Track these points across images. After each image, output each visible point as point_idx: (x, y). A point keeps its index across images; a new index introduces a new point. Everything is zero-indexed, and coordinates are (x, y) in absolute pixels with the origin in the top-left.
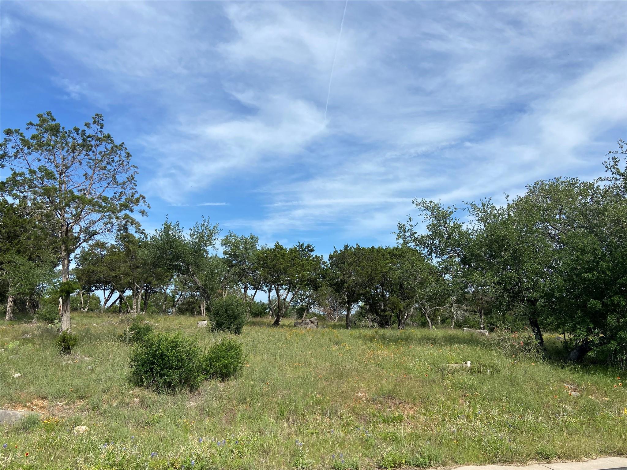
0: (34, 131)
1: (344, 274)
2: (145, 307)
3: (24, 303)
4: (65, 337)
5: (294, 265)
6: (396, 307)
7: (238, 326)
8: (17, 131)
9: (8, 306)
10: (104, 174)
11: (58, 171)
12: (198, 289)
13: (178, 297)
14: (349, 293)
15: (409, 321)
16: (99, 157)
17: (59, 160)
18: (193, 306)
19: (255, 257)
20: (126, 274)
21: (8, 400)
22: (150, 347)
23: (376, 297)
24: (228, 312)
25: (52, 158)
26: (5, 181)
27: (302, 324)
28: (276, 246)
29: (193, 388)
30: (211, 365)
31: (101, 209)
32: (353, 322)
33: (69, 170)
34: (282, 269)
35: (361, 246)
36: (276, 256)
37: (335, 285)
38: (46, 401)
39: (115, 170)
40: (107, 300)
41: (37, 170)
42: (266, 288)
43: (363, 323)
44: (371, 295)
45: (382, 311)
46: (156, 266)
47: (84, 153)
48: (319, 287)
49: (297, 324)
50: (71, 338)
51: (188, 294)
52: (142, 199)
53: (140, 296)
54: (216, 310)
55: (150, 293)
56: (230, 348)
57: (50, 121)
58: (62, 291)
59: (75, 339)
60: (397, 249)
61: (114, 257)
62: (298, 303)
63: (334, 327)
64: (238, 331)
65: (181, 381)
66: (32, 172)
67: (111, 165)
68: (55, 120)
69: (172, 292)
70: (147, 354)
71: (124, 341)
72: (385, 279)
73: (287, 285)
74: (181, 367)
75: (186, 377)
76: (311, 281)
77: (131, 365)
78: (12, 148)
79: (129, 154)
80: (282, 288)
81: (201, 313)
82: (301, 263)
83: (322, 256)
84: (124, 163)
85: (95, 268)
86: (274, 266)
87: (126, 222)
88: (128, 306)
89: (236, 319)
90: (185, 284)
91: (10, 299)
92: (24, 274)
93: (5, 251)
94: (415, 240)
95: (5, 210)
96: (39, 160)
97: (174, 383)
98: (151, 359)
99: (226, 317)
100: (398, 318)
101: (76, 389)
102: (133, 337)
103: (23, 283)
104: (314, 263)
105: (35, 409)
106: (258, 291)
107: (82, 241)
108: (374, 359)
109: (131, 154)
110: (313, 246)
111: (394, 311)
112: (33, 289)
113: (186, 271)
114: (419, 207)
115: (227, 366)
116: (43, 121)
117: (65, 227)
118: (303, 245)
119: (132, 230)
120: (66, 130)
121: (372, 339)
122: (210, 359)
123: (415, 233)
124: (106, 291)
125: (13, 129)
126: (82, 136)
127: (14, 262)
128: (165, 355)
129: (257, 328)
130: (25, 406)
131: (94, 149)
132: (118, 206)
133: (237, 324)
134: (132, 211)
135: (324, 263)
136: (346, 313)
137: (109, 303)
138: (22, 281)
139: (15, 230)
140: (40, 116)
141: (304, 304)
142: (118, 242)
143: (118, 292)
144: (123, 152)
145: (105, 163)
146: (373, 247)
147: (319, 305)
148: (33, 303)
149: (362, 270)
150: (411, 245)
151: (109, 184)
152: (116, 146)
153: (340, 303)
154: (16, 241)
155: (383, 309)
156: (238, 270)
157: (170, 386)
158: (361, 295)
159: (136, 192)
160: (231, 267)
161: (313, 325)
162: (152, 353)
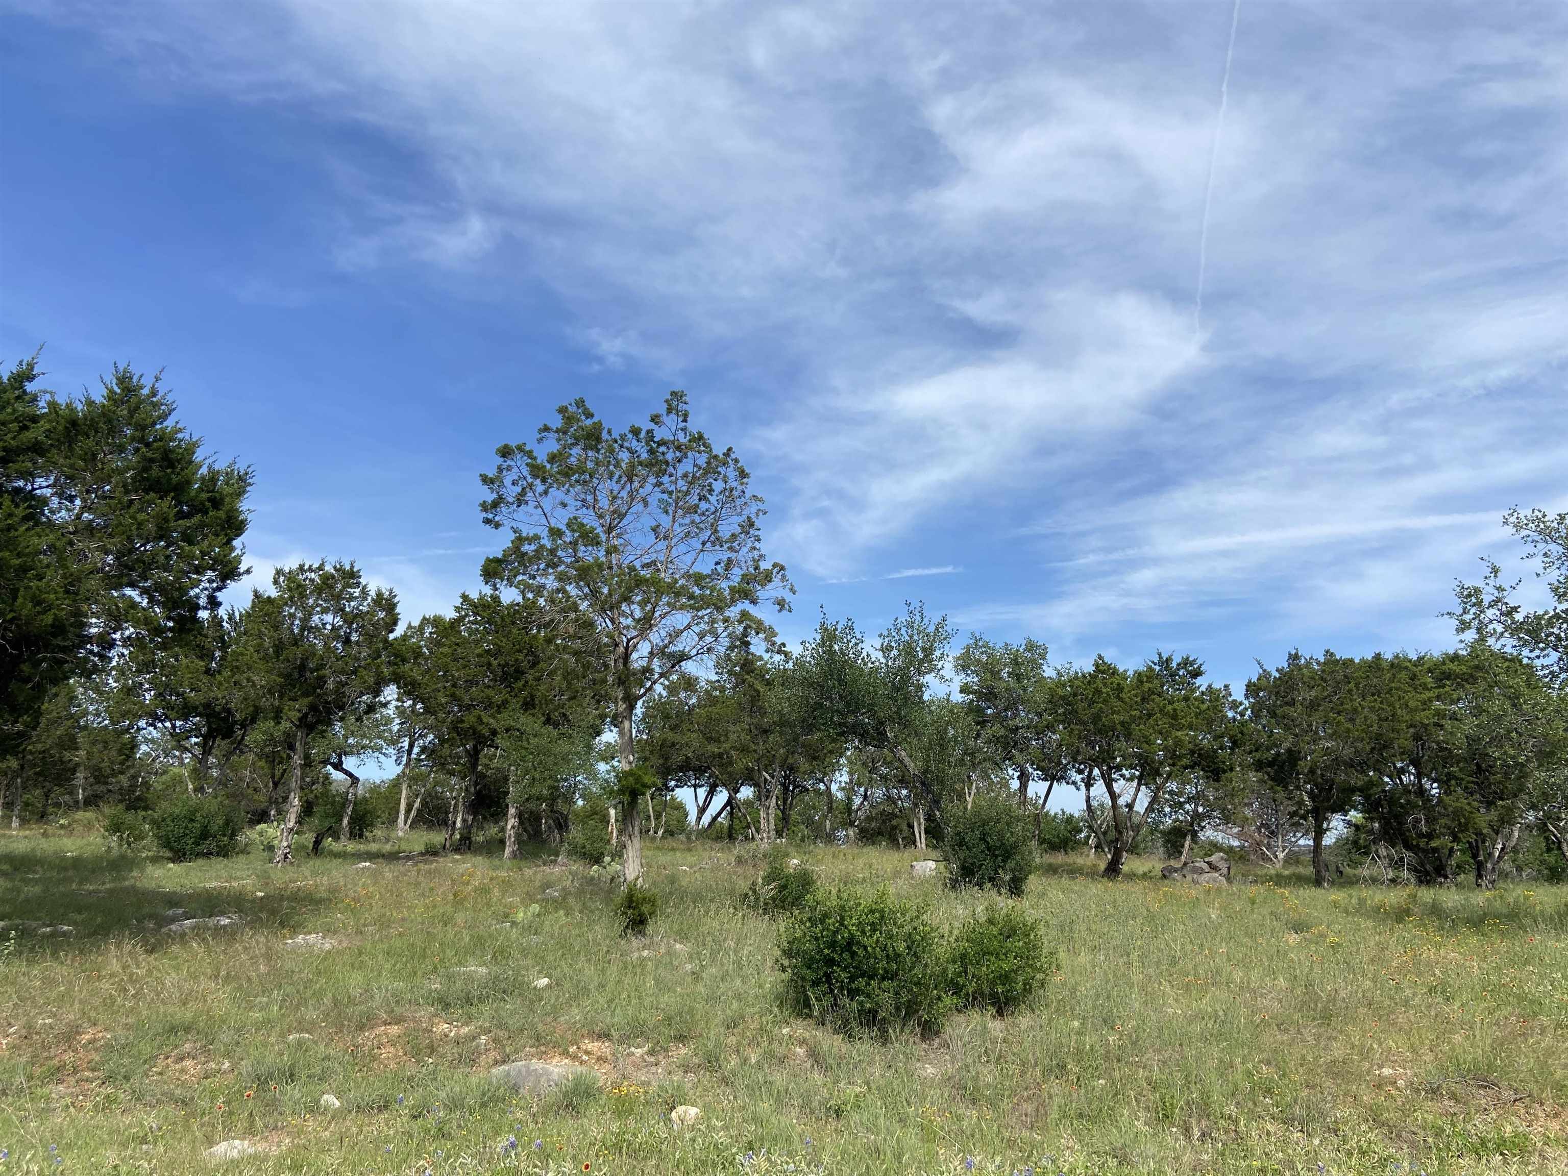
0: (552, 445)
1: (1297, 736)
2: (784, 825)
3: (538, 819)
4: (632, 896)
5: (1150, 715)
6: (1466, 824)
7: (1014, 876)
8: (520, 448)
9: (509, 827)
10: (693, 522)
11: (603, 526)
12: (903, 782)
13: (857, 801)
14: (1316, 785)
15: (1506, 866)
16: (682, 485)
17: (604, 503)
18: (894, 822)
19: (1041, 698)
20: (744, 750)
21: (531, 1038)
22: (822, 922)
23: (1400, 798)
24: (989, 839)
25: (590, 498)
26: (500, 556)
27: (1185, 872)
28: (1097, 665)
29: (929, 1030)
30: (966, 973)
31: (692, 602)
32: (1332, 868)
33: (625, 521)
34: (1118, 727)
35: (1341, 654)
36: (1098, 692)
37: (1271, 764)
38: (607, 1044)
39: (716, 511)
40: (702, 811)
41: (564, 528)
42: (1077, 778)
43: (1365, 872)
44: (1384, 791)
45: (1421, 835)
46: (810, 729)
47: (652, 480)
48: (1224, 772)
49: (1170, 872)
50: (644, 899)
51: (878, 793)
52: (778, 573)
53: (774, 801)
54: (958, 834)
55: (793, 791)
56: (1011, 931)
57: (583, 417)
58: (621, 791)
59: (652, 902)
60: (1455, 658)
61: (715, 710)
62: (1165, 815)
63: (1279, 880)
64: (1016, 888)
65: (898, 1009)
66: (555, 533)
67: (707, 500)
68: (592, 416)
69: (843, 789)
70: (817, 939)
71: (754, 907)
72: (1423, 745)
73: (1135, 768)
74: (896, 974)
75: (909, 1001)
76: (1200, 755)
77: (782, 964)
78: (513, 484)
79: (743, 471)
80: (1123, 776)
81: (914, 843)
82: (1169, 708)
83: (1226, 686)
84: (734, 492)
85: (677, 738)
86: (1096, 718)
87: (745, 629)
88: (749, 823)
89: (1008, 858)
90: (873, 770)
91: (512, 811)
92: (538, 754)
93: (499, 707)
94: (1515, 629)
95: (498, 619)
96: (565, 505)
97: (882, 1014)
98: (826, 951)
99: (983, 851)
100: (1475, 856)
101: (670, 1018)
102: (773, 899)
103: (537, 776)
104: (1204, 707)
105: (586, 1062)
106: (1055, 783)
107: (656, 676)
108: (1420, 974)
109: (747, 471)
110: (1199, 662)
111: (1460, 835)
112: (557, 788)
113: (880, 739)
114: (1524, 533)
115: (1006, 977)
116: (569, 420)
117: (622, 648)
118: (1169, 660)
119: (758, 646)
120: (615, 435)
121: (1401, 915)
122: (963, 956)
123: (1515, 609)
124: (698, 790)
125: (513, 444)
126: (647, 444)
127: (518, 730)
128: (858, 943)
129: (1065, 881)
130: (565, 1053)
131: (671, 469)
132: (727, 592)
133: (1013, 871)
134: (754, 602)
135: (1235, 705)
136: (1311, 843)
137: (706, 819)
138: (535, 770)
139: (517, 660)
140: (562, 410)
141: (1181, 818)
142: (722, 674)
143: (724, 790)
144: (732, 469)
145: (696, 497)
146: (1379, 654)
147: (1227, 819)
148: (558, 818)
149: (1352, 720)
150: (1507, 645)
151: (704, 544)
152: (716, 457)
153: (1293, 814)
154: (521, 684)
155: (1424, 829)
156: (1002, 732)
157: (874, 1019)
158: (1353, 790)
159: (761, 556)
160: (982, 723)
161: (1215, 875)
162: (827, 936)
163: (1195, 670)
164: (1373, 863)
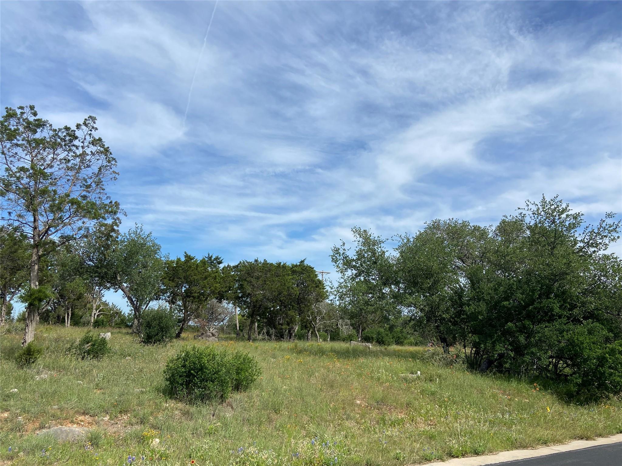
6: (293, 320)
24: (161, 324)
27: (203, 337)
43: (260, 337)
45: (279, 324)
49: (198, 337)
74: (215, 379)
89: (167, 332)
97: (212, 395)
99: (158, 329)
100: (290, 331)
102: (89, 350)
110: (221, 258)
118: (211, 257)
149: (272, 284)
155: (281, 322)
161: (214, 338)
162: (192, 366)
163: (220, 261)
164: (264, 333)
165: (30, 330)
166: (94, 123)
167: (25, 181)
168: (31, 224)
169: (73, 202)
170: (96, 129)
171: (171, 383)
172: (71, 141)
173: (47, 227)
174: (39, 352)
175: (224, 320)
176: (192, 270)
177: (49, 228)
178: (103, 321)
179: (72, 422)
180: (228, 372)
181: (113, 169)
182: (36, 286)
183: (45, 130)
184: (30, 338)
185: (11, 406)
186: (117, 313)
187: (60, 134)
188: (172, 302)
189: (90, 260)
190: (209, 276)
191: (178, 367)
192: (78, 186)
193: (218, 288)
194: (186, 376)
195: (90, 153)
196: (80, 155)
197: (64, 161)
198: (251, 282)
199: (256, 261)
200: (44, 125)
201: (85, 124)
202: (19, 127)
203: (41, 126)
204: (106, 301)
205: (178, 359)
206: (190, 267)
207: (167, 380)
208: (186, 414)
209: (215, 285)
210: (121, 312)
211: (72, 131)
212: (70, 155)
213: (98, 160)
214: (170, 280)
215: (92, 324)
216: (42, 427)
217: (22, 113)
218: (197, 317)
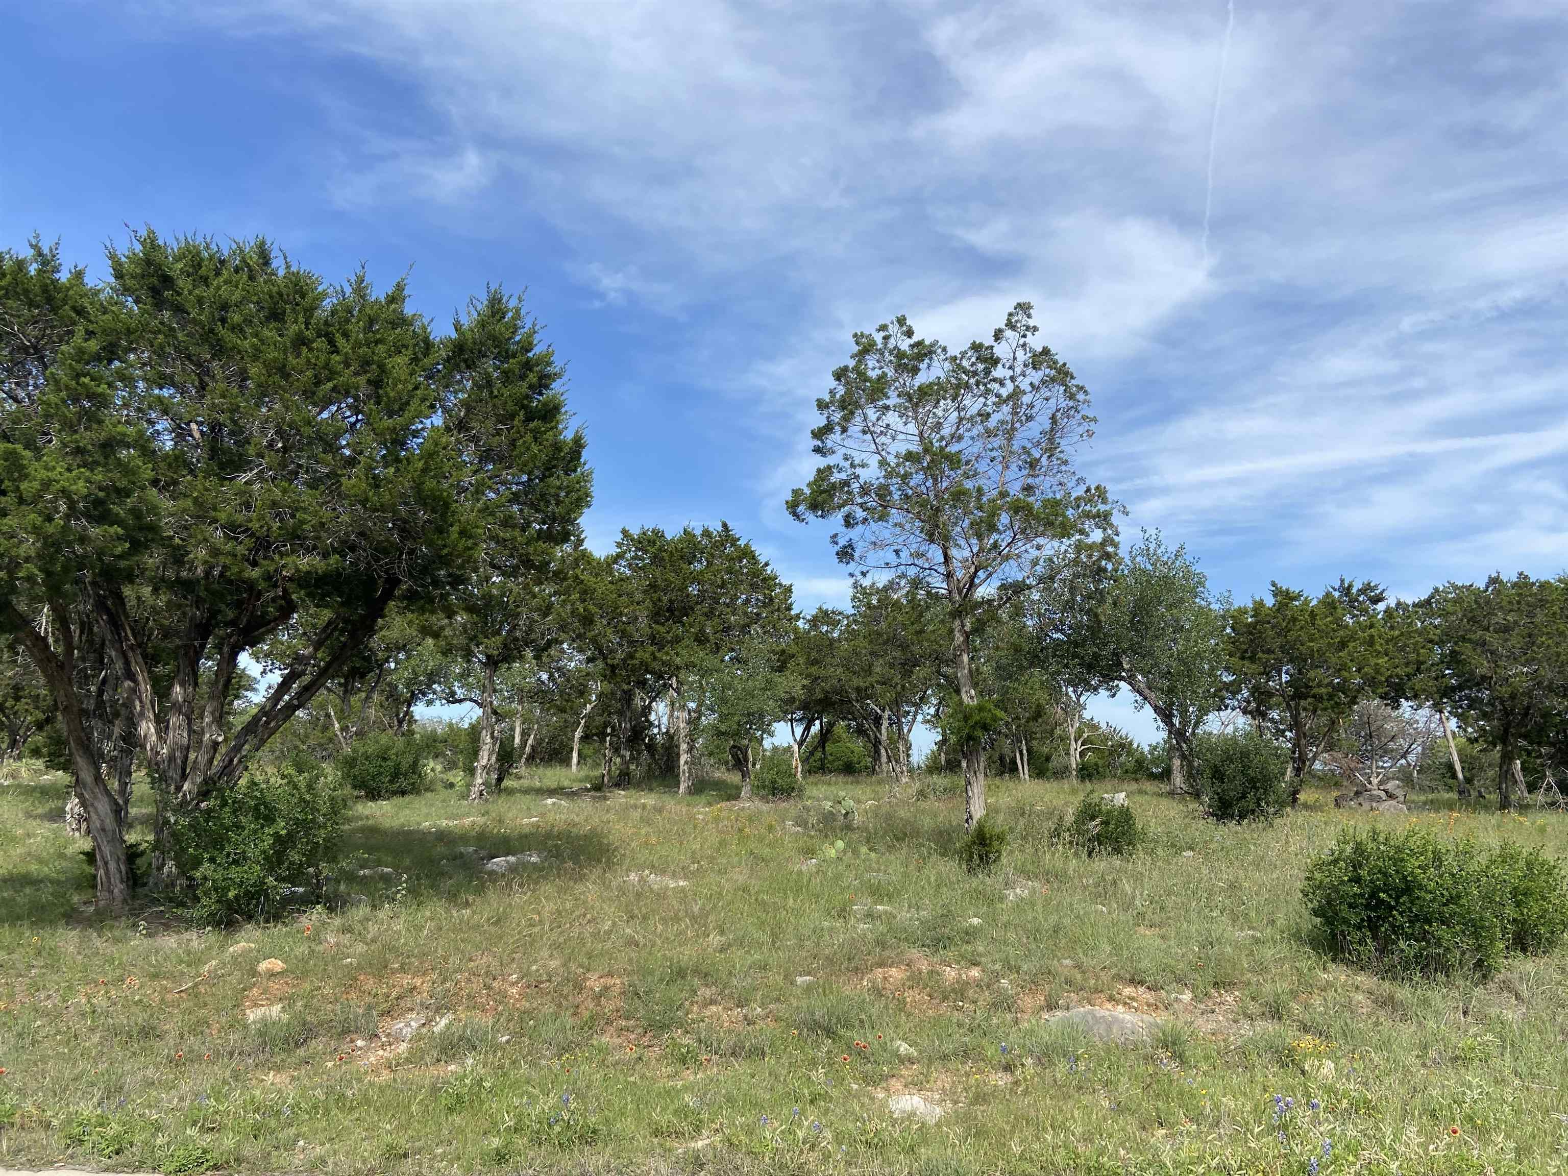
27: (1361, 801)
40: (800, 744)
49: (1346, 800)
98: (1381, 895)
102: (1099, 835)
110: (1381, 588)
118: (1351, 585)
124: (795, 724)
161: (1394, 802)
162: (1378, 879)
163: (1376, 595)
164: (1549, 788)
165: (976, 791)
166: (1029, 316)
167: (917, 478)
168: (942, 569)
169: (1017, 508)
170: (1035, 329)
171: (1329, 922)
172: (987, 372)
173: (973, 570)
174: (1001, 838)
175: (1407, 752)
176: (1302, 628)
177: (976, 571)
178: (1096, 764)
179: (1111, 999)
180: (1488, 898)
181: (1082, 413)
182: (972, 698)
183: (935, 363)
184: (978, 811)
185: (980, 955)
186: (1123, 746)
187: (965, 363)
188: (1259, 714)
189: (1057, 630)
190: (1353, 638)
191: (1342, 882)
192: (1014, 467)
193: (1383, 670)
194: (1367, 907)
195: (1029, 389)
196: (1009, 397)
197: (979, 419)
198: (1484, 643)
199: (1493, 581)
200: (931, 353)
201: (1011, 325)
202: (885, 370)
203: (926, 355)
204: (1092, 719)
205: (1335, 862)
206: (1294, 620)
207: (1316, 913)
208: (1387, 1002)
209: (1373, 661)
210: (1131, 744)
211: (987, 348)
212: (989, 403)
213: (1047, 399)
214: (1243, 658)
215: (1074, 773)
216: (1051, 1006)
217: (886, 338)
218: (1330, 748)
